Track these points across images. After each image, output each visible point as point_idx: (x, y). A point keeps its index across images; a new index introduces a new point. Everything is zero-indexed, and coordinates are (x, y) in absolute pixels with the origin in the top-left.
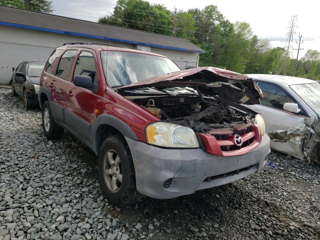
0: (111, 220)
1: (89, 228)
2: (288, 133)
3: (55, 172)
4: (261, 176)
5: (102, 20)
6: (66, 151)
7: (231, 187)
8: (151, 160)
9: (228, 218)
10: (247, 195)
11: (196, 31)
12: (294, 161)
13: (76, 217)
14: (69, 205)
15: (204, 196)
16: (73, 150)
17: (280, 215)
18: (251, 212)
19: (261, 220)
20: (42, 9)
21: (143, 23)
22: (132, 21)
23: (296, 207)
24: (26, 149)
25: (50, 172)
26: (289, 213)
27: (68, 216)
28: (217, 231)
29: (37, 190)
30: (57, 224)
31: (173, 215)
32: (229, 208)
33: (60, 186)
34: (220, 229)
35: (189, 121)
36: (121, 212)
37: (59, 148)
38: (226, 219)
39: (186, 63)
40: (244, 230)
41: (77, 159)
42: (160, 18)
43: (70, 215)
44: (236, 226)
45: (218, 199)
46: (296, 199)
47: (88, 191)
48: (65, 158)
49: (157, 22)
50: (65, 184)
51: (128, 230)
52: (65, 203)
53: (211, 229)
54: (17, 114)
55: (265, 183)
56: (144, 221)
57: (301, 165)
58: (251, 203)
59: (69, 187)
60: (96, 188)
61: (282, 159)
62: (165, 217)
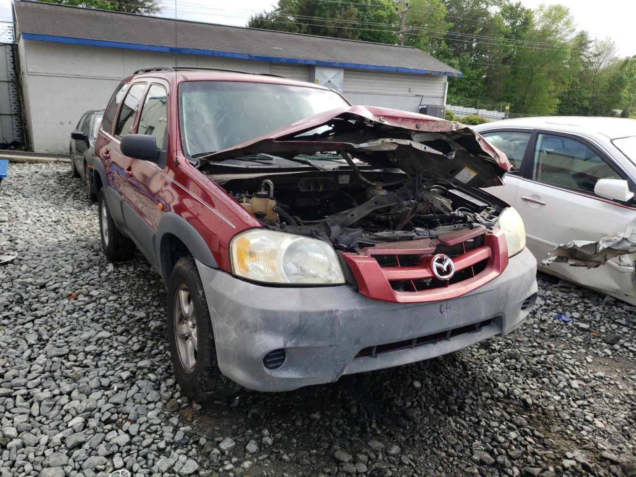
0: (176, 429)
1: (124, 444)
2: (601, 248)
3: (98, 326)
4: (530, 341)
5: (256, 21)
6: (134, 285)
7: (455, 366)
8: (237, 310)
9: (426, 435)
10: (487, 384)
11: (449, 30)
12: (620, 310)
13: (109, 418)
14: (103, 395)
15: (387, 383)
16: (149, 282)
17: (550, 432)
18: (483, 423)
19: (499, 442)
20: (141, 8)
21: (336, 21)
22: (315, 18)
23: (595, 414)
24: (60, 280)
25: (89, 327)
26: (572, 429)
27: (93, 417)
28: (394, 463)
29: (53, 362)
30: (67, 433)
31: (307, 422)
32: (435, 413)
33: (99, 355)
34: (400, 458)
35: (329, 227)
36: (201, 413)
37: (124, 277)
38: (421, 436)
39: (419, 99)
40: (455, 463)
41: (151, 300)
42: (372, 8)
43: (98, 415)
44: (439, 452)
45: (417, 390)
46: (600, 396)
47: (148, 366)
48: (129, 298)
49: (366, 16)
50: (110, 352)
51: (203, 451)
52: (96, 390)
53: (380, 457)
54: (69, 211)
55: (535, 359)
56: (243, 433)
57: (632, 318)
58: (489, 401)
59: (115, 358)
60: (167, 361)
61: (590, 305)
62: (290, 427)
